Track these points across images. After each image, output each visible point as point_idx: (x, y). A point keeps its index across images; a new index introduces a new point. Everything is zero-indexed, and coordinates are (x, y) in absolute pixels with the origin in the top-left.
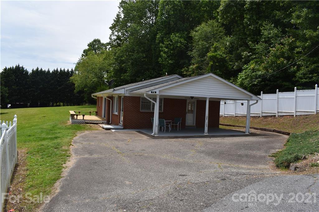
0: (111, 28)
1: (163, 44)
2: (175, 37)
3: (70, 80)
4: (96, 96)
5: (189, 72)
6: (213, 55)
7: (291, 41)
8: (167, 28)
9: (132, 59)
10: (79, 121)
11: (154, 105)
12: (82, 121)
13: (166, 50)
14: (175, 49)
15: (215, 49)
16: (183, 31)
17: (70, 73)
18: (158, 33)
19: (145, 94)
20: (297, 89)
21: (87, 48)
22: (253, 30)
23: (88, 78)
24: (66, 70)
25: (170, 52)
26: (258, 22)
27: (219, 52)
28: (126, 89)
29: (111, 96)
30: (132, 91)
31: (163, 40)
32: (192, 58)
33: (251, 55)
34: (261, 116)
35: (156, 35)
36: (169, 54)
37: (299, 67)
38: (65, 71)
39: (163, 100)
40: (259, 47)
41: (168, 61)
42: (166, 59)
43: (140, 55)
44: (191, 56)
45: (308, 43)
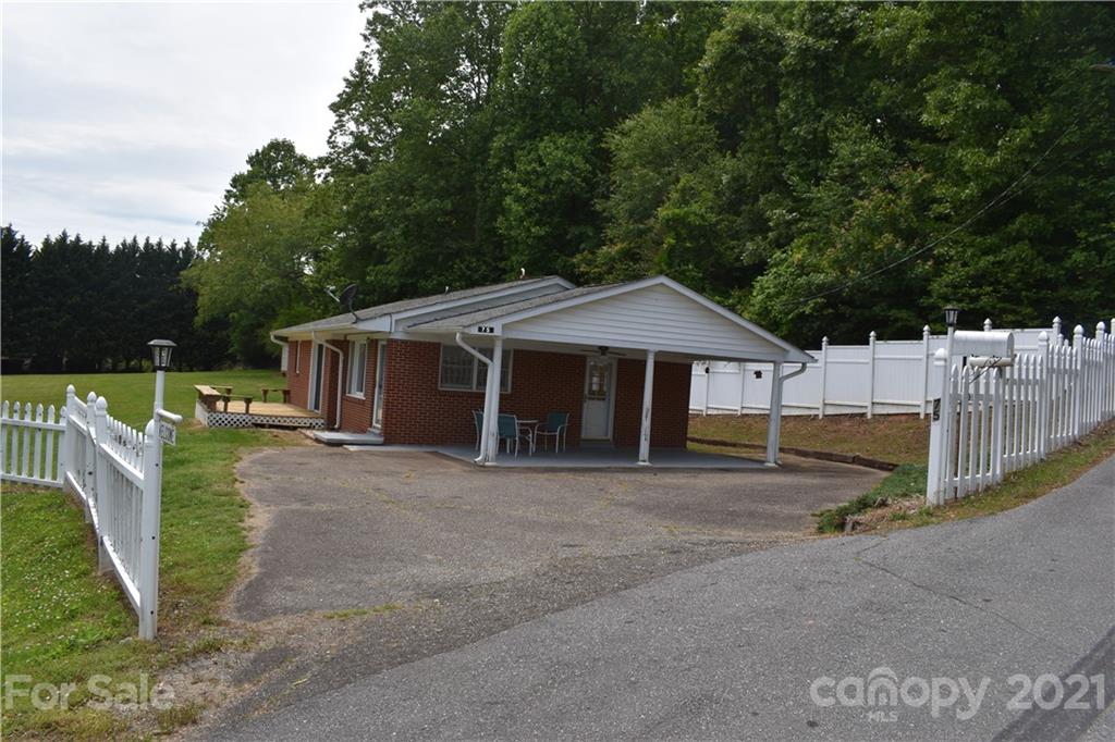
0: (334, 107)
1: (514, 169)
2: (553, 149)
3: (180, 282)
4: (285, 339)
5: (597, 266)
6: (678, 215)
7: (919, 181)
8: (527, 120)
9: (406, 217)
10: (233, 417)
11: (483, 369)
12: (244, 417)
13: (523, 190)
14: (554, 188)
15: (683, 197)
16: (580, 130)
17: (181, 256)
18: (497, 133)
19: (458, 335)
20: (932, 332)
21: (245, 169)
22: (804, 139)
23: (249, 274)
24: (167, 244)
25: (536, 200)
26: (823, 115)
27: (695, 207)
28: (395, 317)
29: (342, 338)
30: (415, 325)
31: (512, 155)
32: (608, 220)
33: (796, 221)
34: (821, 417)
35: (488, 138)
36: (532, 205)
37: (940, 262)
38: (164, 247)
39: (512, 356)
40: (824, 195)
41: (529, 230)
42: (521, 220)
43: (435, 203)
44: (605, 215)
45: (968, 190)
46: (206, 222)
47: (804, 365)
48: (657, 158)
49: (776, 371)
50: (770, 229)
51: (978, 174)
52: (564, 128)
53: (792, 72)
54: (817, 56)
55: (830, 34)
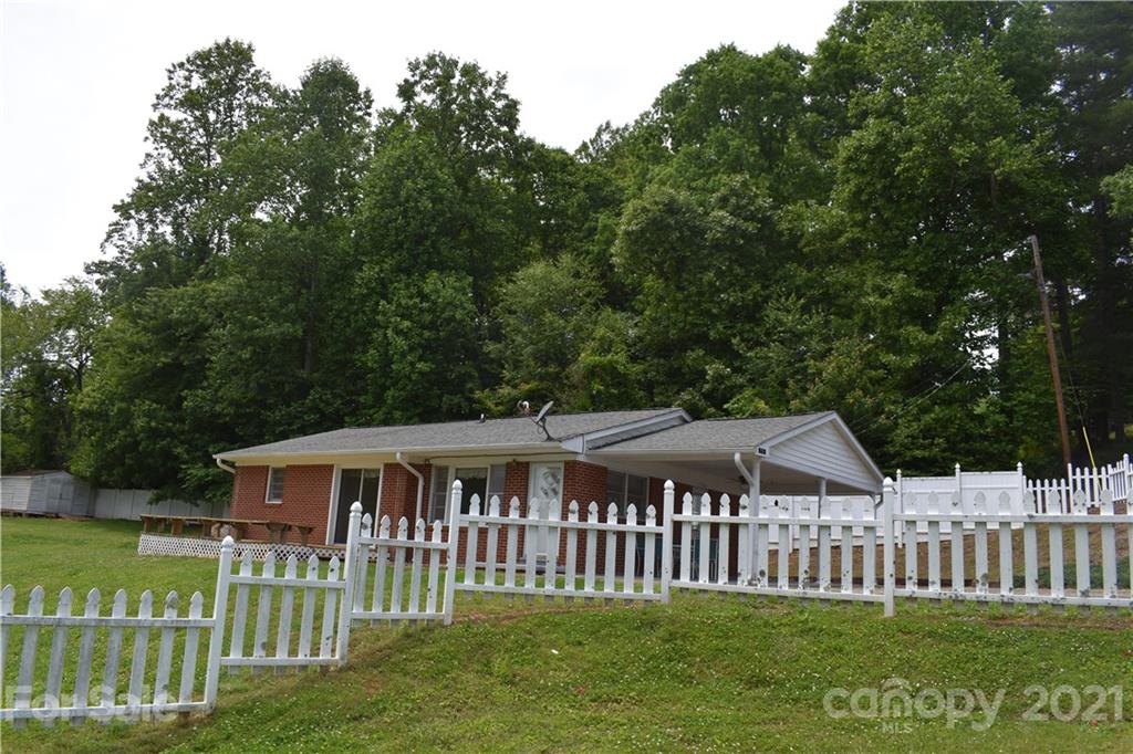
1: (390, 302)
6: (602, 362)
8: (404, 253)
10: (294, 549)
12: (305, 550)
13: (405, 324)
15: (601, 346)
16: (458, 271)
18: (364, 263)
19: (738, 457)
22: (734, 306)
25: (420, 335)
27: (619, 356)
28: (587, 438)
29: (421, 462)
30: (601, 447)
31: (386, 288)
32: (498, 361)
33: (729, 376)
36: (416, 340)
39: (648, 483)
44: (492, 356)
45: (912, 360)
50: (706, 381)
51: (923, 349)
52: (442, 268)
53: (717, 246)
54: (744, 234)
55: (752, 218)
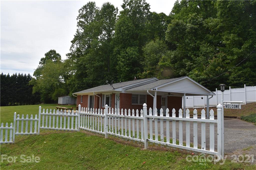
0: (72, 42)
1: (120, 55)
2: (130, 50)
3: (29, 83)
4: (76, 95)
5: (143, 76)
6: (163, 64)
7: (223, 55)
8: (123, 44)
13: (123, 60)
14: (130, 59)
15: (164, 60)
16: (135, 46)
17: (27, 77)
18: (115, 47)
19: (148, 91)
20: (231, 88)
21: (44, 57)
22: (193, 47)
23: (51, 81)
25: (126, 62)
26: (197, 42)
27: (167, 63)
28: (123, 88)
29: (100, 94)
30: (127, 90)
31: (119, 52)
32: (144, 66)
33: (192, 65)
34: (204, 108)
37: (230, 73)
38: (23, 75)
40: (200, 59)
41: (125, 68)
42: (123, 67)
43: (101, 63)
44: (143, 65)
45: (235, 57)
46: (36, 69)
47: (212, 96)
48: (156, 52)
49: (207, 97)
50: (187, 67)
51: (237, 53)
52: (131, 46)
53: (189, 33)
54: (195, 29)
55: (197, 24)
